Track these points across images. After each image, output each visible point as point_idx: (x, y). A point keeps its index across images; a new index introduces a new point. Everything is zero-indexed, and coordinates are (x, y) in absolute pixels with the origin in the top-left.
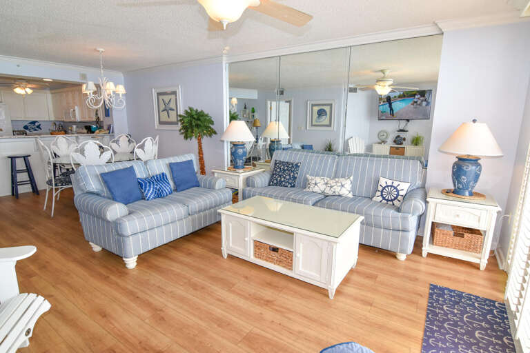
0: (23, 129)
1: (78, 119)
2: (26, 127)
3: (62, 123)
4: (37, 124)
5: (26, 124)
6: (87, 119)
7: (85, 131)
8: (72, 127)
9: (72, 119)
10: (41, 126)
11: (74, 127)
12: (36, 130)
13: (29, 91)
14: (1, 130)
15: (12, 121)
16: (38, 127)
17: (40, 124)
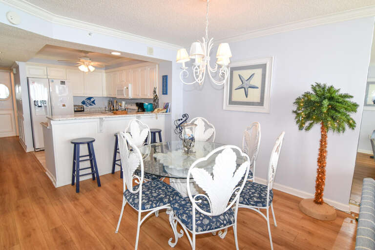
0: (81, 104)
1: (131, 96)
2: (83, 103)
3: (111, 99)
4: (92, 100)
5: (84, 99)
6: (140, 96)
7: (136, 108)
8: (121, 103)
9: (125, 96)
10: (95, 102)
11: (124, 103)
12: (91, 105)
13: (92, 69)
14: (64, 106)
15: (74, 97)
16: (93, 102)
17: (94, 100)
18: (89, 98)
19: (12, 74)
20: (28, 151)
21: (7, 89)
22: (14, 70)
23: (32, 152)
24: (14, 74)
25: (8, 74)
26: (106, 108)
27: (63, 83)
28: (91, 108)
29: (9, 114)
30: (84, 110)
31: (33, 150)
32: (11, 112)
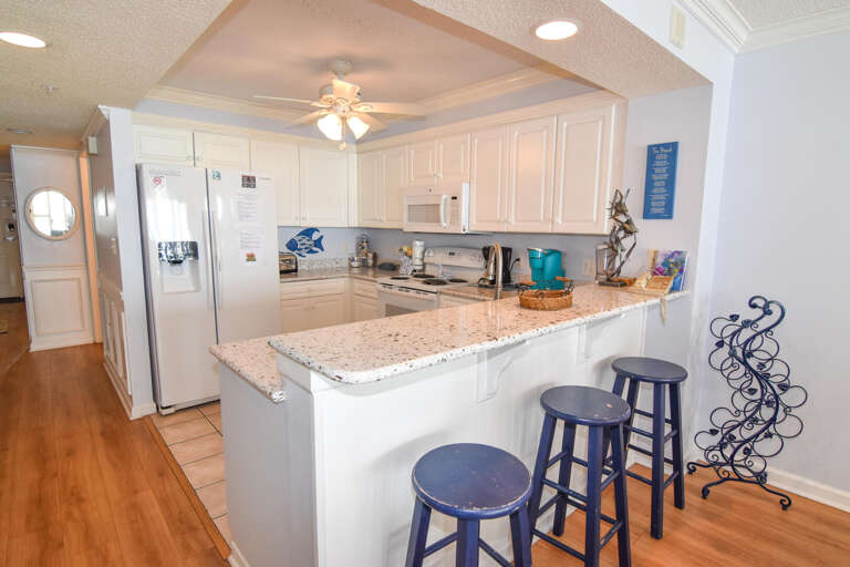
1: (468, 221)
2: (292, 245)
4: (315, 236)
8: (411, 246)
10: (323, 243)
11: (418, 244)
14: (251, 258)
15: (279, 227)
16: (318, 243)
17: (322, 237)
18: (308, 232)
19: (84, 162)
20: (136, 413)
21: (69, 205)
22: (92, 142)
23: (149, 416)
24: (91, 156)
25: (72, 161)
26: (353, 260)
27: (249, 181)
28: (312, 263)
29: (72, 279)
30: (296, 271)
31: (150, 408)
32: (80, 274)
